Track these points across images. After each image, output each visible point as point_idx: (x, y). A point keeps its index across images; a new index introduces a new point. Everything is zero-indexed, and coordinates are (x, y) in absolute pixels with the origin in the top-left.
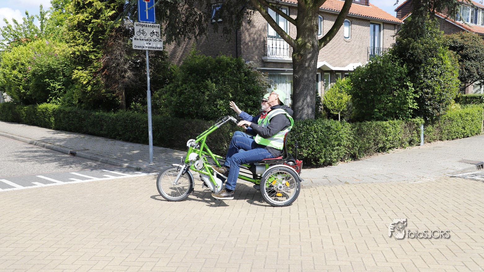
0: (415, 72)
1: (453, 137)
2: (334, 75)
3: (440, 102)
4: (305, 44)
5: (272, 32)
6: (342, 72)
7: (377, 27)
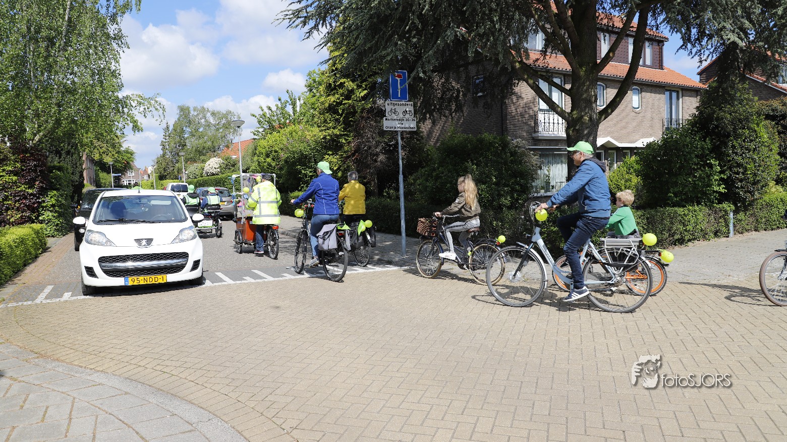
0: (721, 148)
1: (773, 227)
2: (621, 152)
3: (755, 183)
4: (582, 117)
5: (543, 105)
6: (631, 149)
7: (674, 95)
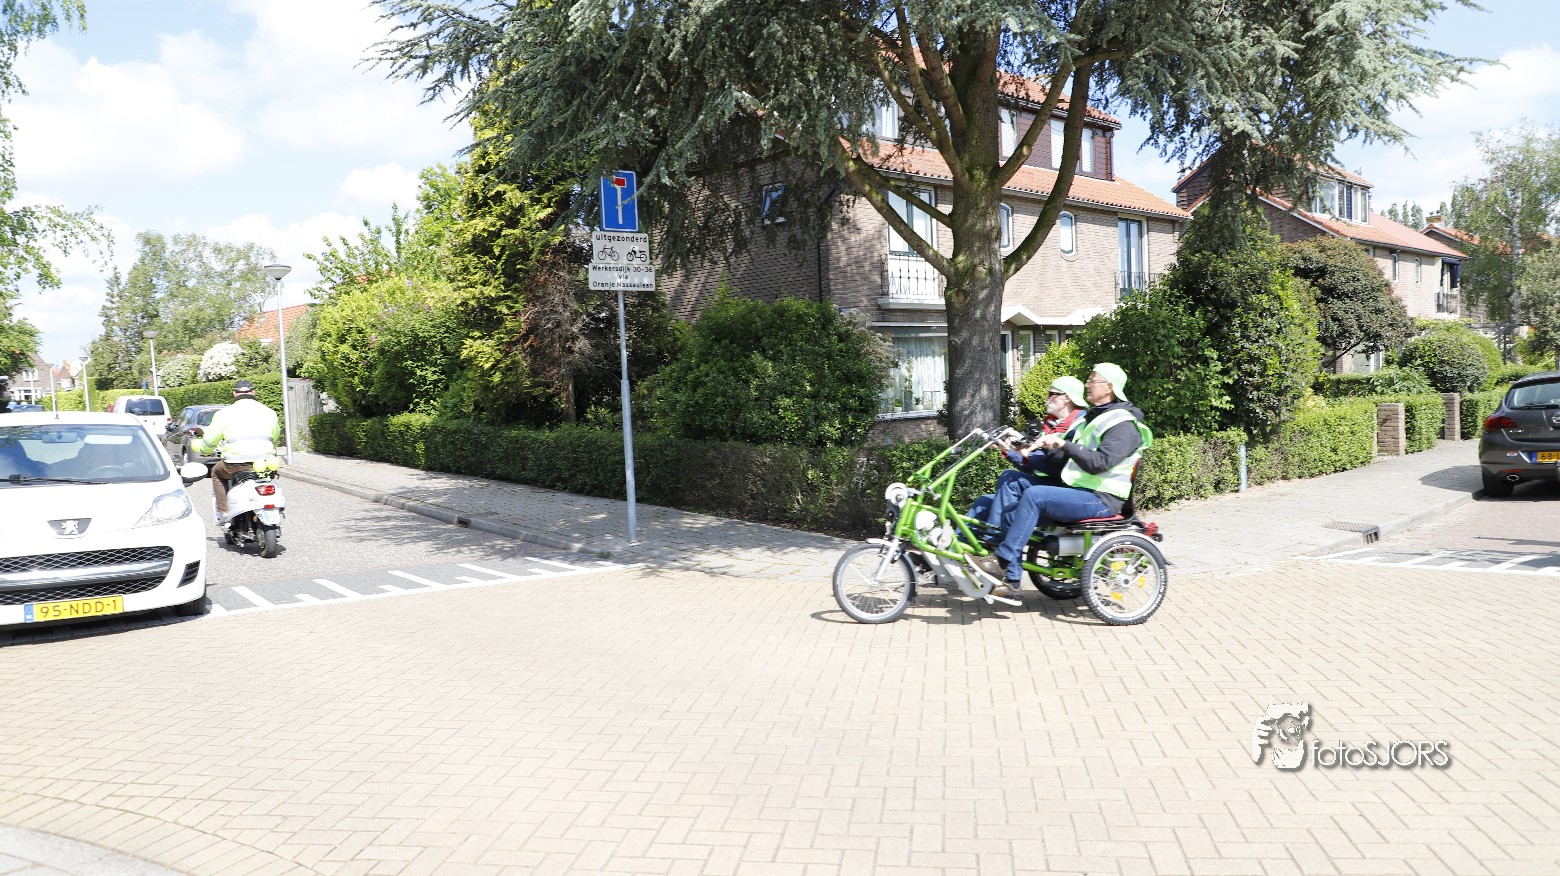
0: (1222, 327)
1: (1313, 471)
2: (1041, 334)
3: (1280, 393)
4: (974, 267)
5: (898, 242)
6: (1060, 328)
7: (1134, 227)
